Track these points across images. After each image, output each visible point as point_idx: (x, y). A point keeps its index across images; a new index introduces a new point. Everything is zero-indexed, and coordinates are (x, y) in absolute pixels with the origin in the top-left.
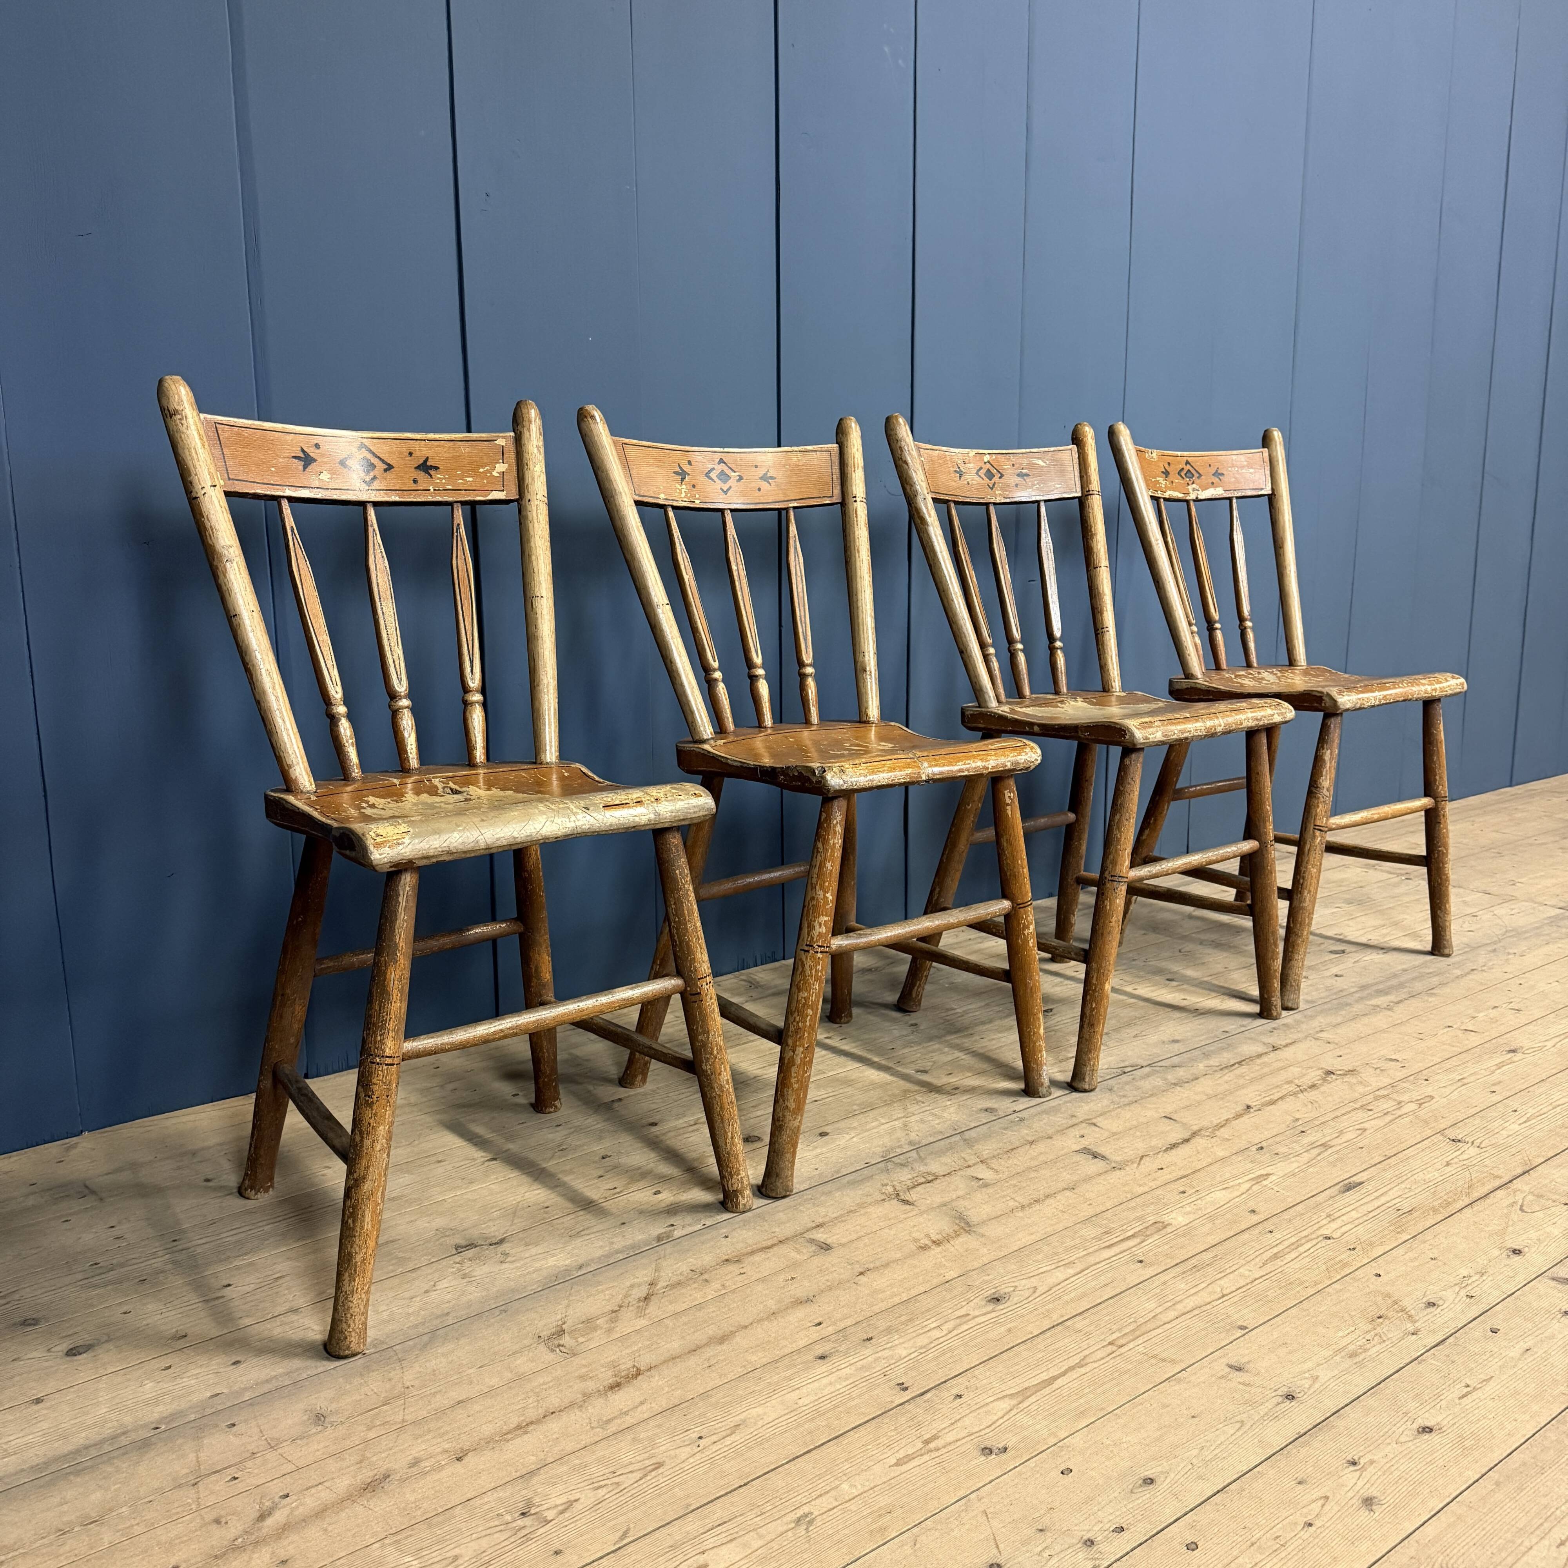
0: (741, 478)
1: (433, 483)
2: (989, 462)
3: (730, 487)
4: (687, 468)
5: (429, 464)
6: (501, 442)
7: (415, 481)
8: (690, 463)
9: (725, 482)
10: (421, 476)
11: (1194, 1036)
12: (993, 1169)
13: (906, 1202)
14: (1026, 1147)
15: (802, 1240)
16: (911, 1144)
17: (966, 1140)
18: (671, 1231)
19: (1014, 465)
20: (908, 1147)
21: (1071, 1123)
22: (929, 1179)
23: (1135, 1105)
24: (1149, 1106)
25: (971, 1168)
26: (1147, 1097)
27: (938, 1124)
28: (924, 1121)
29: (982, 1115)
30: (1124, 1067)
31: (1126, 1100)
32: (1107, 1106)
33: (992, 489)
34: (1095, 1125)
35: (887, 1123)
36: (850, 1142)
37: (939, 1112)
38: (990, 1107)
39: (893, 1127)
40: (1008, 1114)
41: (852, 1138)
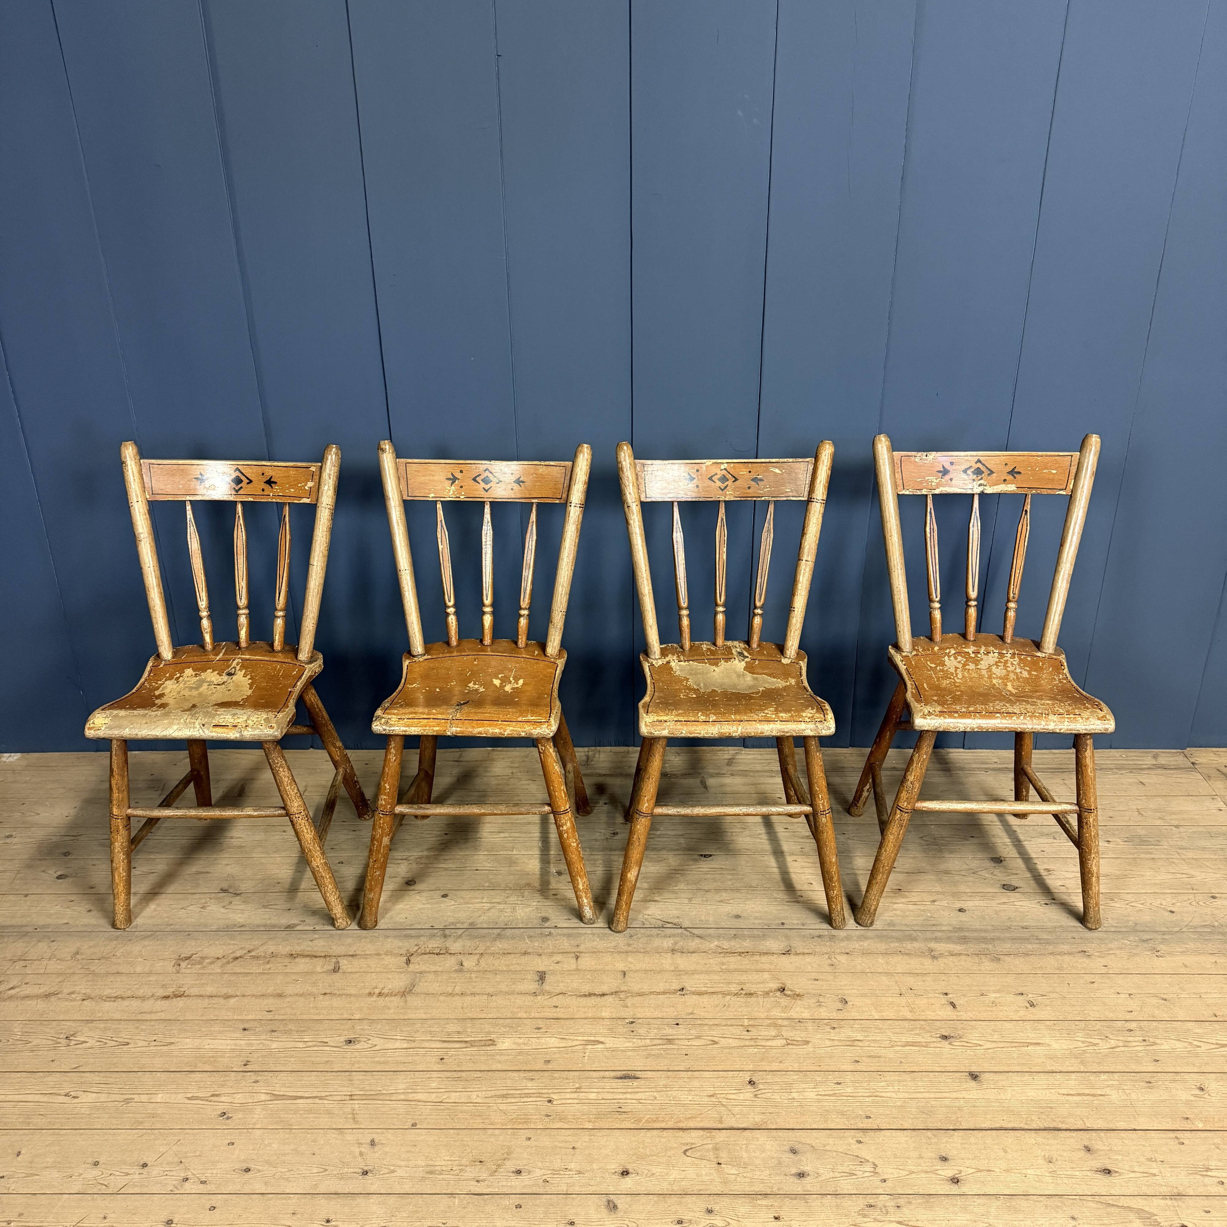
0: (500, 481)
1: (272, 491)
2: (725, 469)
3: (491, 487)
4: (458, 475)
5: (272, 480)
6: (313, 469)
7: (263, 490)
8: (461, 472)
9: (487, 484)
10: (267, 487)
11: (756, 918)
12: (479, 962)
13: (408, 962)
14: (519, 955)
15: (334, 960)
16: (471, 924)
17: (499, 934)
18: (298, 925)
19: (750, 472)
20: (466, 926)
21: (568, 950)
22: (441, 952)
23: (624, 955)
24: (630, 959)
25: (470, 956)
26: (640, 952)
27: (505, 916)
28: (501, 911)
29: (535, 921)
30: (668, 923)
31: (626, 948)
32: (608, 948)
33: (723, 490)
34: (577, 959)
35: (484, 903)
36: (447, 908)
37: (520, 908)
38: (550, 918)
39: (482, 907)
40: (549, 927)
41: (453, 905)
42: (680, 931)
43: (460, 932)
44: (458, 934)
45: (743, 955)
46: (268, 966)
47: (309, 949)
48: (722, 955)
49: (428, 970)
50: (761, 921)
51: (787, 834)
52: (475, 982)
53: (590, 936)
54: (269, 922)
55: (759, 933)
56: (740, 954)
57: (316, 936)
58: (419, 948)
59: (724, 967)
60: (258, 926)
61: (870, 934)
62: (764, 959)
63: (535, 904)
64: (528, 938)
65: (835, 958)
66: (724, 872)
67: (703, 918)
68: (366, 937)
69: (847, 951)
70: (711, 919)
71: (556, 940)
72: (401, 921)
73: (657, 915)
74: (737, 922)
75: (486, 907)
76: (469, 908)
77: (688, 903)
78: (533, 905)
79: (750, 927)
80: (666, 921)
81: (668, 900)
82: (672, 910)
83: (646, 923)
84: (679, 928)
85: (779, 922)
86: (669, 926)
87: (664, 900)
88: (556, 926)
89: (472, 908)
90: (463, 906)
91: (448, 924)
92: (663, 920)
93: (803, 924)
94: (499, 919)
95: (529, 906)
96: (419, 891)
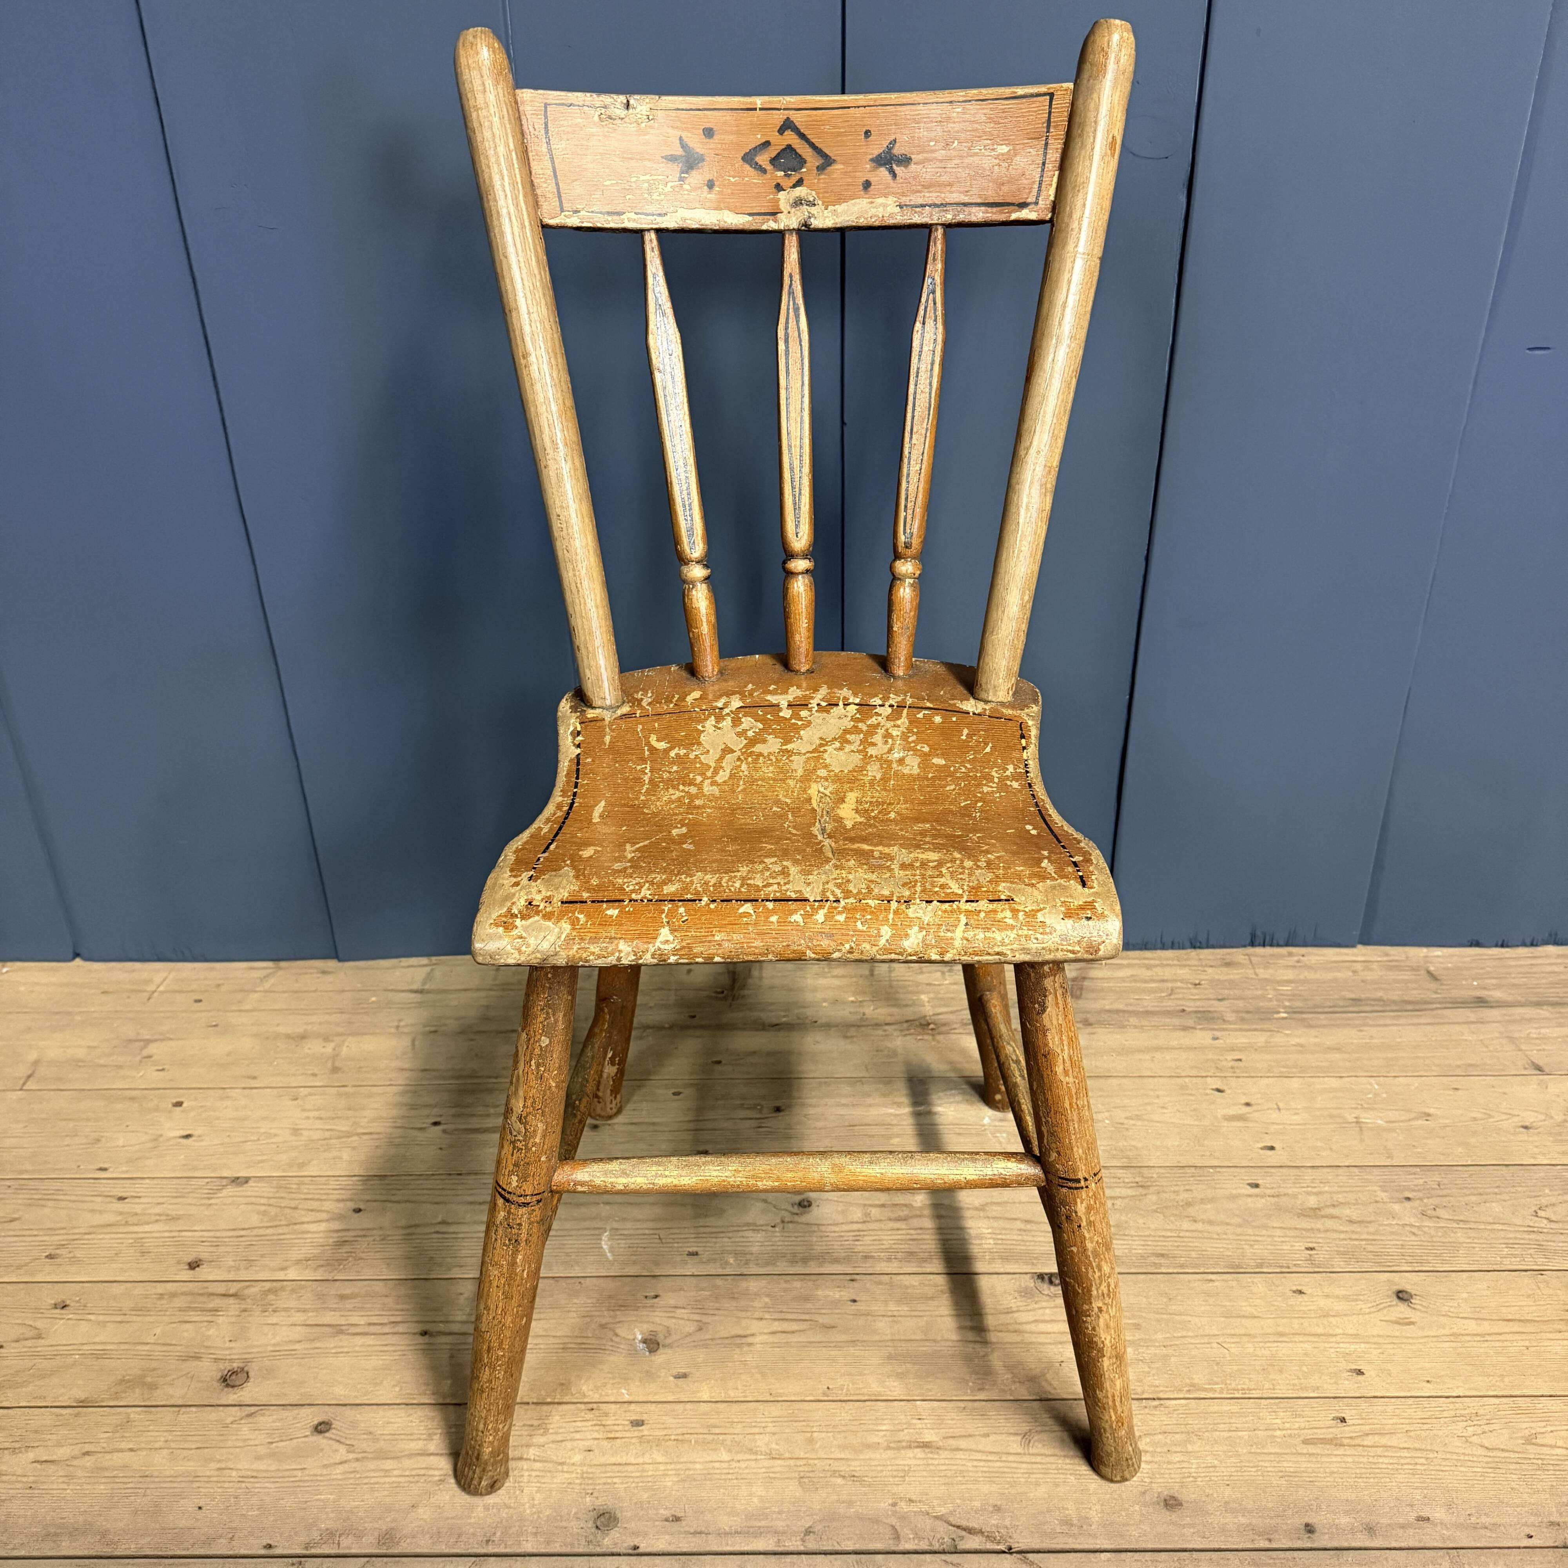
11: (1227, 1507)
16: (388, 1536)
20: (368, 1545)
29: (574, 1526)
30: (970, 1531)
35: (432, 1454)
36: (325, 1472)
37: (534, 1474)
38: (619, 1515)
39: (423, 1472)
40: (615, 1550)
41: (341, 1463)
50: (1243, 1520)
51: (1260, 1203)
63: (577, 1458)
67: (1071, 1511)
70: (1094, 1515)
72: (183, 1523)
73: (935, 1502)
74: (1173, 1523)
75: (436, 1473)
76: (387, 1472)
77: (1020, 1450)
78: (573, 1464)
79: (1217, 1546)
80: (964, 1523)
81: (963, 1443)
82: (976, 1481)
83: (906, 1532)
84: (1004, 1552)
85: (1299, 1521)
86: (973, 1542)
87: (952, 1443)
88: (636, 1548)
89: (396, 1473)
90: (371, 1465)
91: (316, 1535)
92: (951, 1519)
93: (1370, 1530)
94: (469, 1517)
95: (560, 1468)
96: (253, 1409)
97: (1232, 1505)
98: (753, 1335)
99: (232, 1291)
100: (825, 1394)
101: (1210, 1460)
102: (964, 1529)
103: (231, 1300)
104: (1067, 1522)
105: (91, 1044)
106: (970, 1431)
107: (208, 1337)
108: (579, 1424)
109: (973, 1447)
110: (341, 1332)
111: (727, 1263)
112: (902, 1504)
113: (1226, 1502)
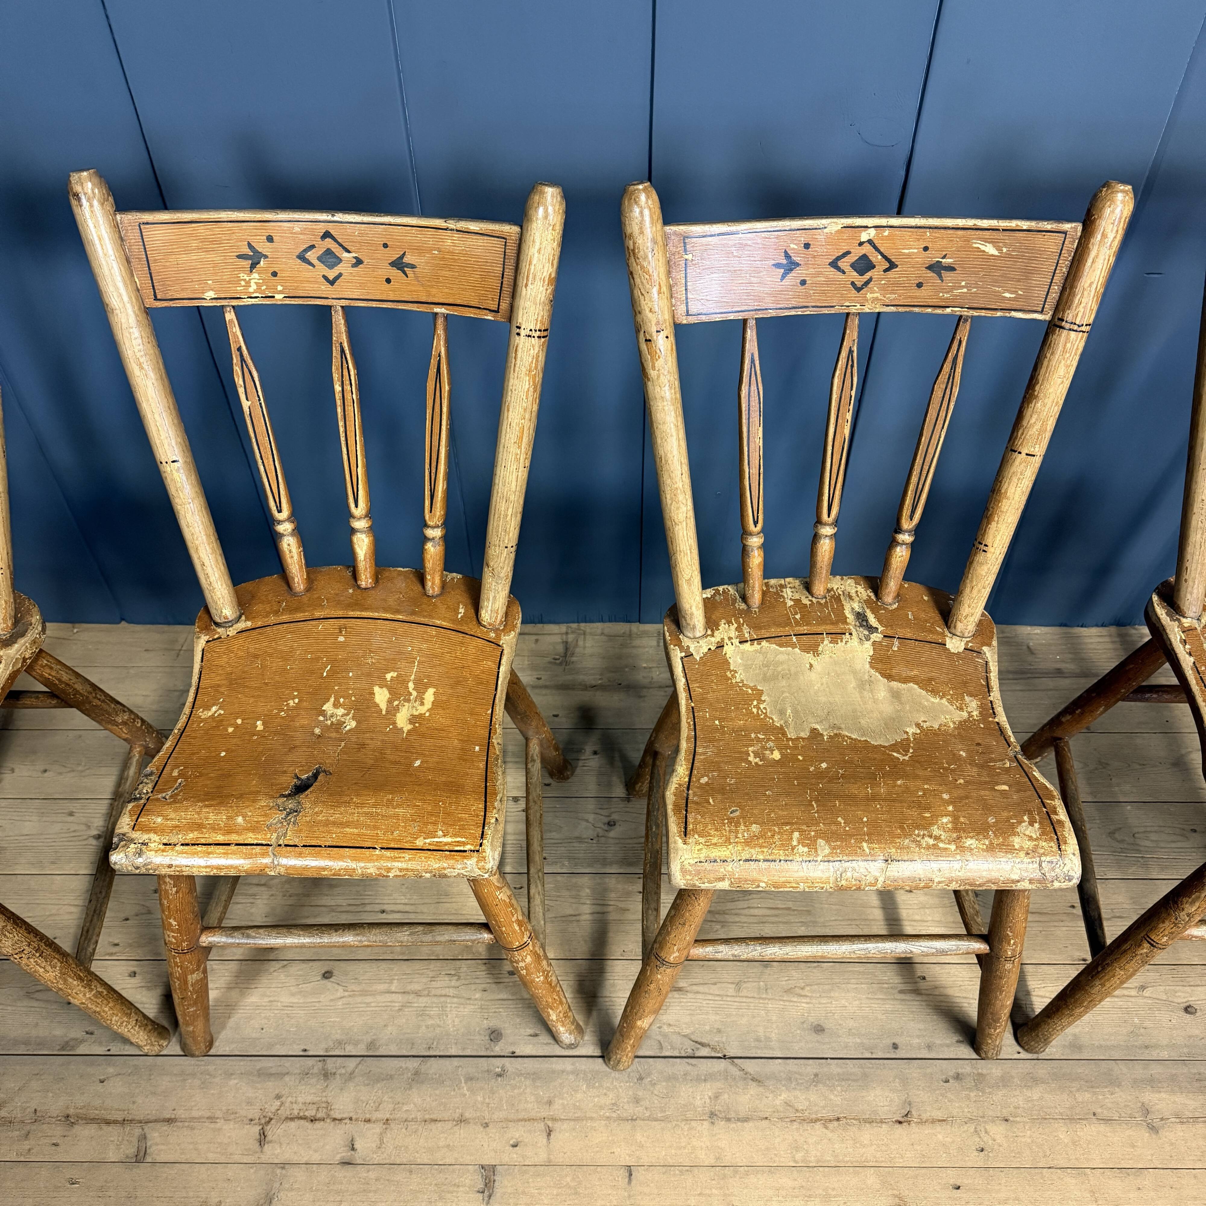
0: (359, 262)
2: (870, 242)
3: (340, 275)
4: (263, 247)
8: (270, 239)
9: (331, 267)
11: (850, 1032)
12: (382, 1141)
13: (262, 1138)
14: (450, 1124)
15: (137, 1131)
16: (372, 1045)
17: (417, 1073)
18: (83, 1041)
19: (926, 249)
20: (361, 1049)
21: (533, 1114)
22: (320, 1115)
23: (628, 1126)
24: (639, 1137)
25: (368, 1125)
26: (656, 1120)
27: (427, 1027)
28: (422, 1013)
29: (478, 1039)
30: (703, 1045)
31: (631, 1110)
32: (601, 1108)
33: (859, 290)
34: (549, 1135)
35: (393, 992)
36: (332, 1004)
37: (453, 1006)
38: (503, 1032)
39: (389, 1004)
40: (502, 1054)
41: (341, 998)
42: (723, 1064)
43: (352, 1063)
44: (349, 1070)
45: (831, 1126)
46: (26, 1145)
47: (97, 1102)
48: (795, 1125)
49: (295, 1159)
50: (858, 1041)
52: (375, 1192)
53: (572, 1077)
54: (34, 1033)
55: (856, 1070)
56: (826, 1122)
57: (111, 1070)
58: (282, 1104)
59: (799, 1156)
60: (16, 1042)
61: (1042, 1070)
62: (867, 1134)
63: (478, 996)
64: (465, 1083)
65: (986, 1132)
66: (792, 919)
67: (761, 1033)
68: (193, 1075)
69: (1005, 1113)
70: (774, 1036)
71: (514, 1087)
72: (254, 1035)
73: (684, 1026)
74: (818, 1042)
75: (397, 1004)
76: (368, 1004)
77: (734, 994)
78: (476, 999)
79: (841, 1056)
80: (699, 1040)
81: (701, 989)
82: (707, 1013)
83: (665, 1045)
84: (720, 1058)
85: (889, 1042)
86: (704, 1052)
87: (695, 988)
88: (514, 1053)
89: (373, 1005)
90: (359, 999)
91: (331, 1044)
92: (692, 1037)
93: (929, 1047)
94: (418, 1033)
95: (468, 1002)
96: (285, 963)
97: (853, 1031)
98: (579, 915)
99: (263, 882)
100: (622, 955)
101: (843, 1002)
102: (700, 1044)
103: (263, 888)
104: (758, 1040)
105: (144, 693)
106: (706, 981)
107: (252, 914)
108: (478, 973)
109: (707, 991)
110: (333, 911)
111: (563, 865)
112: (665, 1027)
113: (850, 1029)
